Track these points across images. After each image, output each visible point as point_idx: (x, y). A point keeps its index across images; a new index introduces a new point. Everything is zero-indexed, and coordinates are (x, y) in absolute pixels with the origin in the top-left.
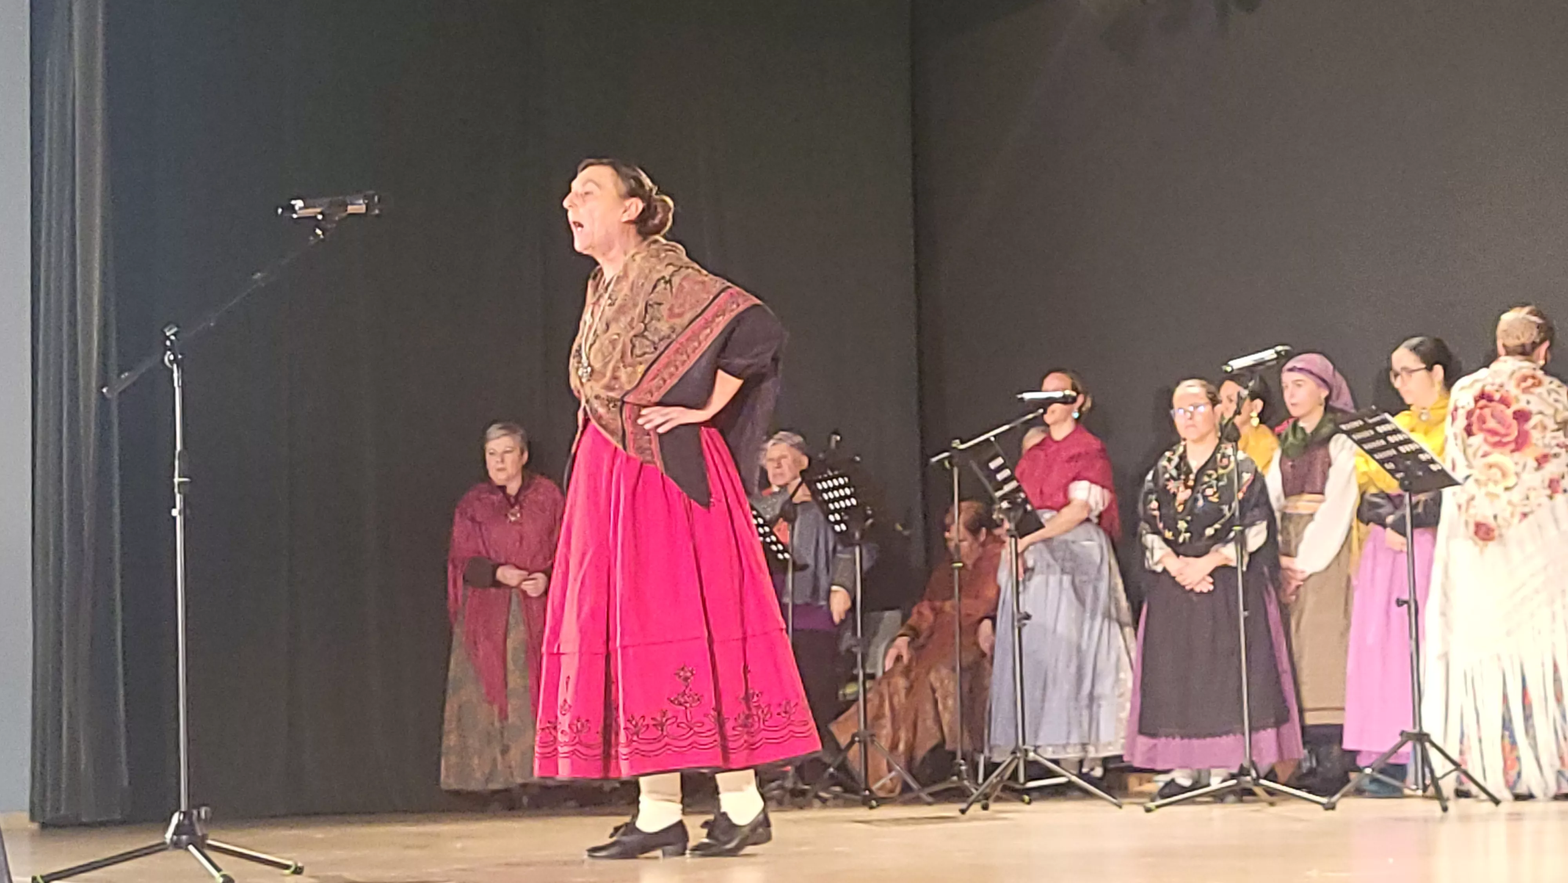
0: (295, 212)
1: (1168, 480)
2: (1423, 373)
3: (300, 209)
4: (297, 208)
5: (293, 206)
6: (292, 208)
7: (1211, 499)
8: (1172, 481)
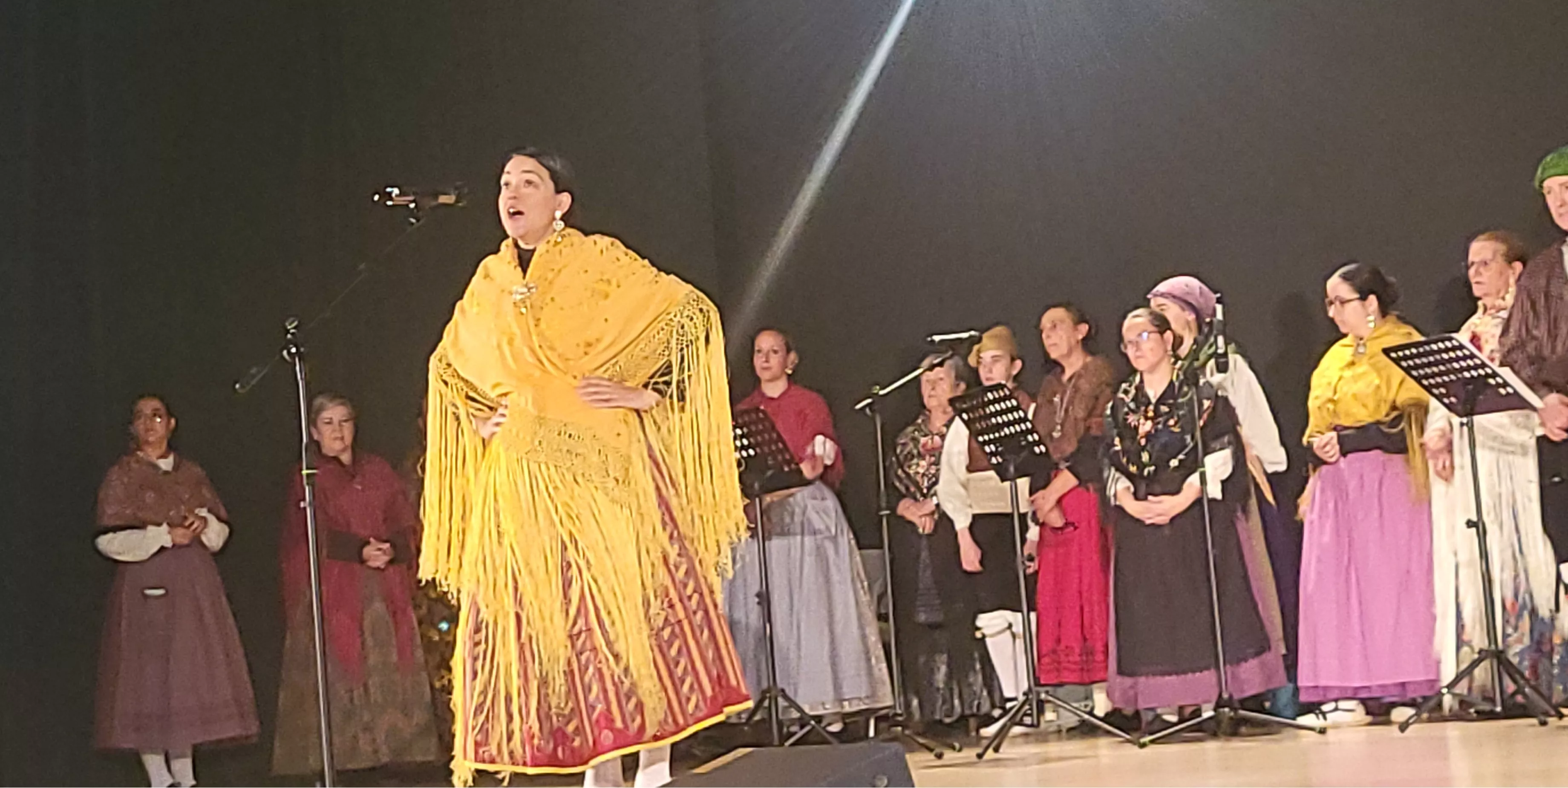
0: (391, 199)
1: (1127, 414)
2: (1356, 304)
3: (397, 196)
4: (393, 195)
5: (390, 193)
6: (389, 196)
7: (1173, 429)
8: (1131, 414)
